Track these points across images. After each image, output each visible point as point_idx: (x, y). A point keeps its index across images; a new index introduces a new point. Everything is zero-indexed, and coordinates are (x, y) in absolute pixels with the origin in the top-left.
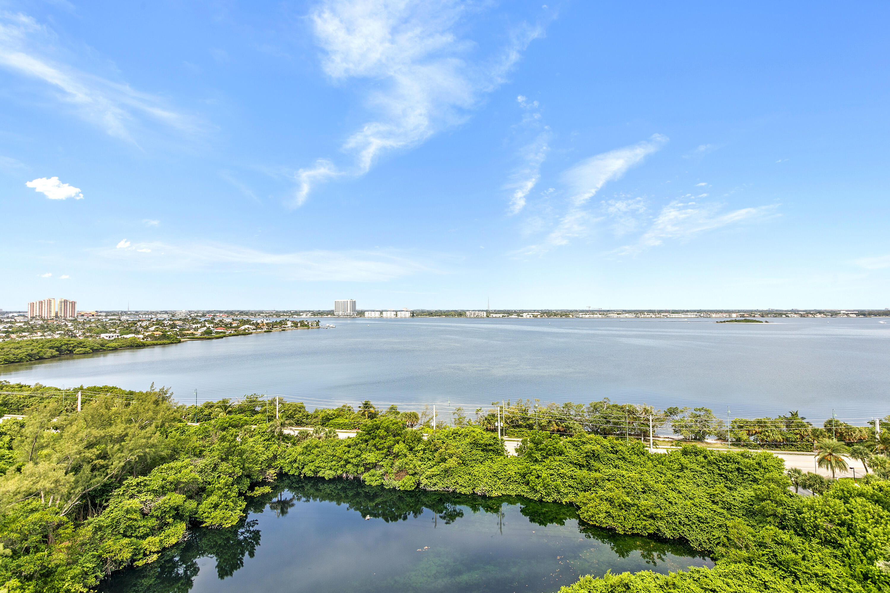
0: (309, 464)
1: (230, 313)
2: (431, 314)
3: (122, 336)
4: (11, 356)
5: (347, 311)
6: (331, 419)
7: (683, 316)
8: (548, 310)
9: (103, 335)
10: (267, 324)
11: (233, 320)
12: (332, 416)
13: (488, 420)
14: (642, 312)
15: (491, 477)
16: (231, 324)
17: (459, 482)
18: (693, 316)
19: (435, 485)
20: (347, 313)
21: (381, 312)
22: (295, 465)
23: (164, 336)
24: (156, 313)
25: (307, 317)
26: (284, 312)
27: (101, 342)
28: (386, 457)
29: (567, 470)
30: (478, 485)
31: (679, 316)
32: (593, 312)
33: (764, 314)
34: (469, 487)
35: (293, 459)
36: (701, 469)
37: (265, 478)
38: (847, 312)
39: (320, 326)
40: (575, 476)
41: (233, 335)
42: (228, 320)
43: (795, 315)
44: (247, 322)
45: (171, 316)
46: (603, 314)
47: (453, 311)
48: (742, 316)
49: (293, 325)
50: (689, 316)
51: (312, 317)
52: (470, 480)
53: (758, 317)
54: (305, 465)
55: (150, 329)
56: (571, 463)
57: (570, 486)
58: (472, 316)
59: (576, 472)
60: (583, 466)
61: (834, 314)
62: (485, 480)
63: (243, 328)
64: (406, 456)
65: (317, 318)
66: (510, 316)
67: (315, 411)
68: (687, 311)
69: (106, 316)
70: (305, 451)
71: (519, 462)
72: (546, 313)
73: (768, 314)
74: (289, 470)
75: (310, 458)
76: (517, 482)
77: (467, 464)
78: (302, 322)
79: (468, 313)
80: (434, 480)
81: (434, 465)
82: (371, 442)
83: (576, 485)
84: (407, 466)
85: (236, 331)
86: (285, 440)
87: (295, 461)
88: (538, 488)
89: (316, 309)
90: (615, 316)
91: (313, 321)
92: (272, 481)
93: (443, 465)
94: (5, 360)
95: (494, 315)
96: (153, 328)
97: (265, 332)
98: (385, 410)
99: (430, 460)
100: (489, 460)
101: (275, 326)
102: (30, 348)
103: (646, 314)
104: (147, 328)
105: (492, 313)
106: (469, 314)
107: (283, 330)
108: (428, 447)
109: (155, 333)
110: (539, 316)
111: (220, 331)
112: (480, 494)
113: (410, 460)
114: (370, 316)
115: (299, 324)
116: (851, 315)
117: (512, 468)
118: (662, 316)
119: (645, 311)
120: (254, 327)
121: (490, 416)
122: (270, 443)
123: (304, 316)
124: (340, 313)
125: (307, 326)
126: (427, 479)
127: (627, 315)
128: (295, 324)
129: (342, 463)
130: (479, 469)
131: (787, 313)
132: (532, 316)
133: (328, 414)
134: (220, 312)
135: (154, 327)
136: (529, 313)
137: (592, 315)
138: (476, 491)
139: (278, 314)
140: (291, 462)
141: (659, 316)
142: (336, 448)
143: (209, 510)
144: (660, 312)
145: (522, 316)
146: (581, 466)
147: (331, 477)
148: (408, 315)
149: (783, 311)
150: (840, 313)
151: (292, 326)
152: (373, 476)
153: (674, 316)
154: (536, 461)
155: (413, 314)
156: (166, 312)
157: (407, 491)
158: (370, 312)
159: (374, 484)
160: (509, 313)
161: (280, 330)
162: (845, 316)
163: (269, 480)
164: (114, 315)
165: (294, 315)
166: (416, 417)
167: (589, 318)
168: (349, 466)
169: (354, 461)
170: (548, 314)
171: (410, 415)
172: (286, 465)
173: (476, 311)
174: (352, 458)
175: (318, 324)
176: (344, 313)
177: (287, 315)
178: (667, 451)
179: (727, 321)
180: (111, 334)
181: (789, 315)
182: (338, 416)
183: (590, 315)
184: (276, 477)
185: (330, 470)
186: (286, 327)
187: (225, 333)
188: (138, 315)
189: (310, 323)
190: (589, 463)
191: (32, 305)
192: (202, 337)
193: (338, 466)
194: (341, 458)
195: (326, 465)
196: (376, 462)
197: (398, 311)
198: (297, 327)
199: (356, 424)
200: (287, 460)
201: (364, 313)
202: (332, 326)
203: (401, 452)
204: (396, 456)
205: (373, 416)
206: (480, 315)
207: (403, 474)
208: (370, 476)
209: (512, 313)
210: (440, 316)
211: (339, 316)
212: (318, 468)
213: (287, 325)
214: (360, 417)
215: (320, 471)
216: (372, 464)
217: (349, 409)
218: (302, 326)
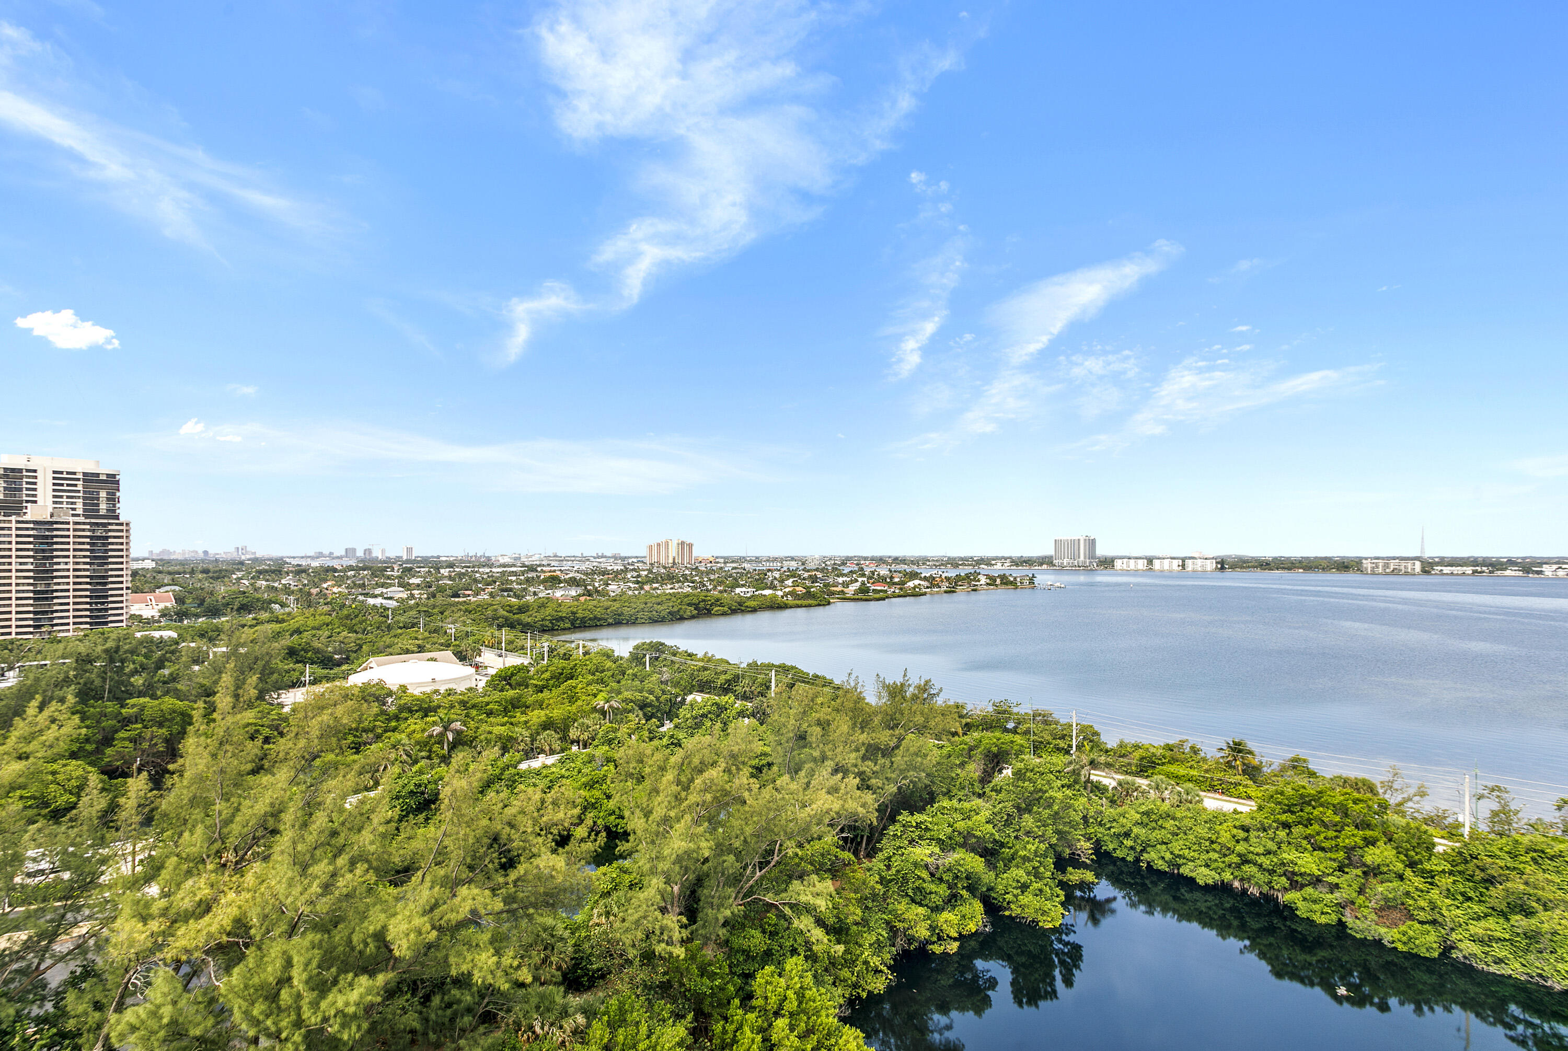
0: (1158, 846)
1: (881, 561)
2: (1267, 564)
3: (760, 592)
4: (654, 613)
5: (1080, 556)
6: (1158, 764)
9: (738, 590)
10: (948, 579)
11: (891, 571)
12: (1160, 758)
16: (892, 578)
19: (1500, 961)
20: (1079, 562)
21: (1150, 561)
22: (1128, 843)
23: (809, 595)
24: (782, 560)
25: (1004, 567)
26: (962, 559)
27: (739, 600)
28: (1345, 868)
35: (1123, 830)
37: (1073, 854)
41: (899, 596)
42: (883, 571)
44: (914, 575)
45: (800, 563)
47: (1322, 558)
49: (988, 581)
51: (1013, 567)
54: (1149, 845)
55: (786, 582)
58: (1380, 570)
63: (911, 584)
64: (1402, 876)
65: (1027, 570)
66: (1499, 573)
67: (1118, 742)
69: (725, 563)
70: (1145, 819)
74: (1114, 849)
75: (1158, 835)
78: (1003, 577)
79: (1367, 565)
80: (1499, 951)
81: (1486, 916)
82: (1298, 830)
84: (1411, 901)
85: (901, 589)
86: (1096, 791)
87: (1127, 835)
89: (1016, 553)
91: (1024, 576)
92: (1088, 861)
93: (1521, 921)
94: (650, 618)
95: (1447, 570)
96: (789, 582)
97: (946, 592)
98: (1277, 764)
99: (1470, 898)
101: (960, 583)
102: (671, 604)
104: (782, 581)
105: (1438, 564)
106: (1369, 565)
107: (973, 590)
108: (1459, 868)
109: (797, 588)
111: (879, 588)
113: (1417, 889)
114: (1125, 568)
115: (998, 581)
120: (925, 584)
122: (1073, 791)
123: (999, 566)
124: (1065, 562)
125: (1013, 583)
126: (1473, 941)
128: (992, 581)
129: (1235, 858)
133: (1152, 752)
134: (865, 559)
135: (791, 580)
139: (954, 563)
140: (1117, 836)
142: (1218, 828)
143: (1015, 892)
147: (1211, 881)
148: (1211, 565)
151: (988, 584)
152: (1315, 902)
155: (1222, 564)
156: (793, 559)
157: (1417, 956)
158: (1125, 560)
159: (1320, 919)
160: (1495, 565)
161: (970, 590)
163: (1083, 859)
164: (733, 562)
165: (981, 564)
168: (1248, 869)
169: (1266, 861)
171: (1357, 784)
172: (1108, 837)
173: (1383, 558)
174: (1257, 854)
175: (1031, 581)
176: (1072, 559)
177: (969, 565)
180: (744, 589)
182: (1173, 761)
184: (1094, 857)
185: (1205, 865)
186: (978, 585)
187: (886, 591)
188: (761, 562)
189: (1018, 579)
191: (651, 547)
192: (856, 597)
193: (1224, 862)
194: (1229, 849)
195: (1196, 855)
196: (1317, 873)
197: (1186, 558)
198: (996, 585)
199: (1216, 783)
200: (1109, 829)
201: (1113, 561)
202: (1058, 584)
203: (1388, 866)
204: (1372, 872)
205: (1252, 772)
206: (1403, 568)
207: (1396, 915)
208: (1305, 899)
209: (1502, 564)
210: (1289, 569)
211: (1062, 567)
212: (1179, 856)
213: (979, 581)
214: (1225, 770)
215: (1185, 864)
216: (1309, 875)
217: (1195, 750)
218: (1005, 584)
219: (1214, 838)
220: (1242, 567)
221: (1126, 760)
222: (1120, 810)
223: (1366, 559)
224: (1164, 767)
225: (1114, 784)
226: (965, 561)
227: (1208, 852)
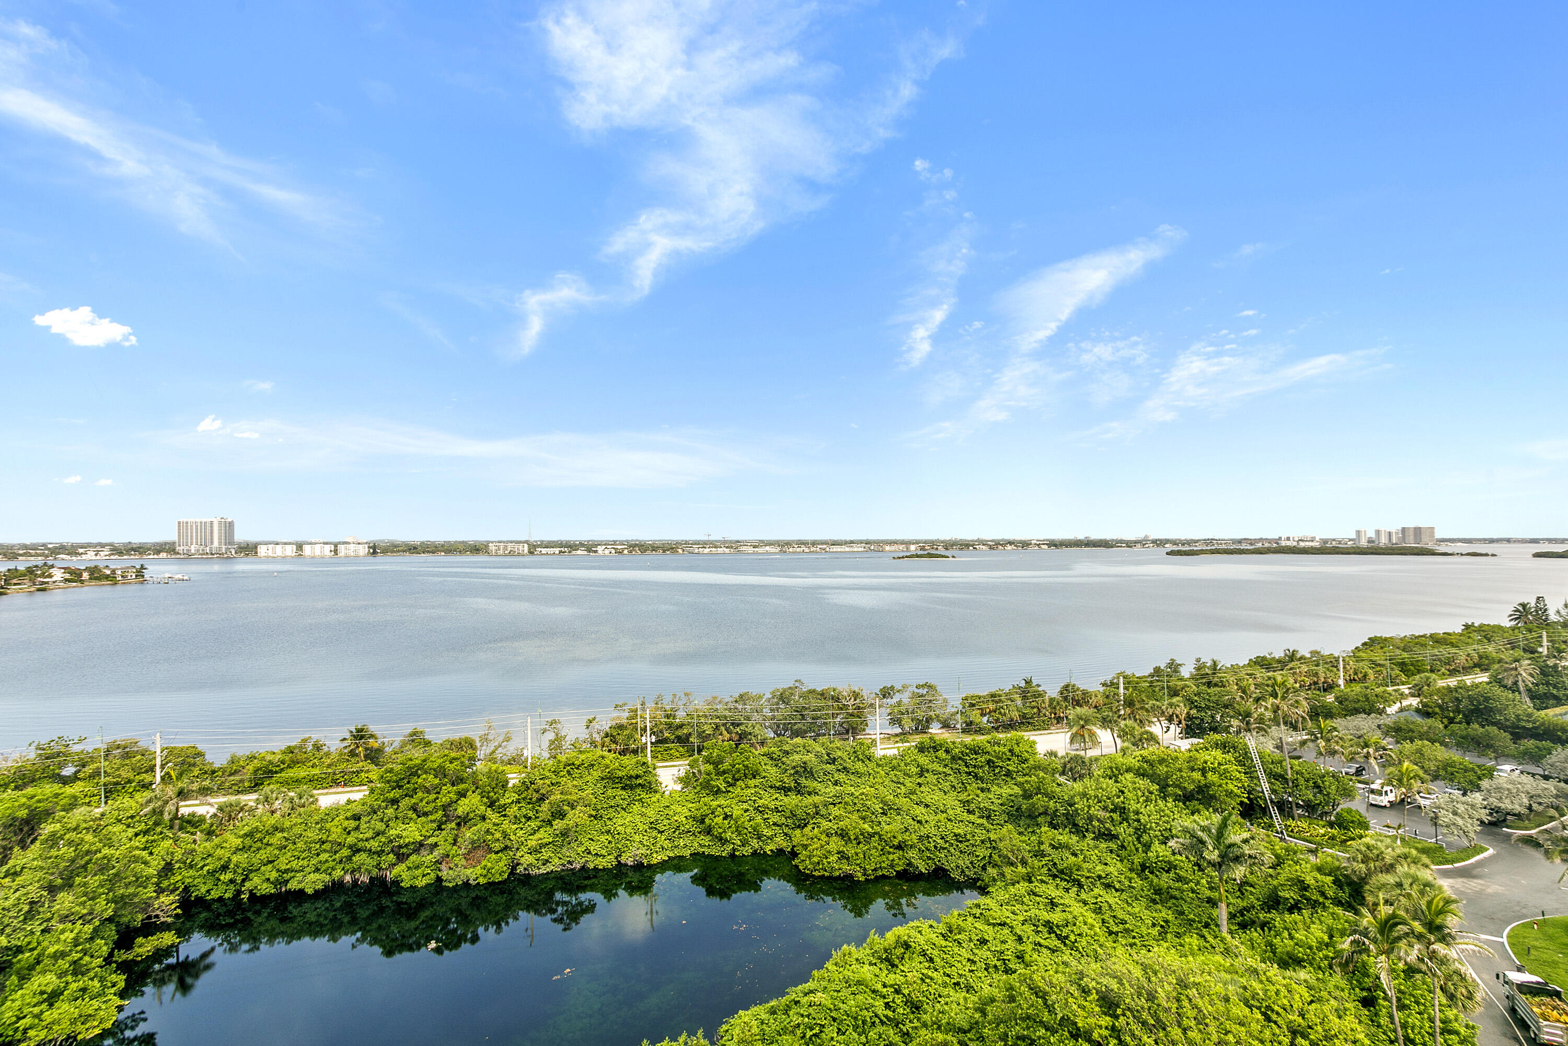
0: (263, 868)
2: (415, 548)
5: (212, 543)
6: (276, 772)
7: (847, 549)
8: (637, 540)
12: (278, 766)
13: (611, 736)
14: (788, 544)
15: (646, 831)
17: (592, 848)
18: (860, 549)
19: (546, 862)
20: (211, 549)
21: (300, 546)
22: (226, 877)
25: (98, 557)
26: (25, 547)
28: (443, 827)
29: (768, 799)
30: (626, 849)
31: (842, 550)
32: (714, 544)
33: (949, 545)
34: (609, 855)
35: (218, 864)
36: (944, 770)
37: (148, 918)
38: (1038, 543)
39: (147, 577)
40: (781, 806)
43: (984, 547)
46: (732, 547)
47: (460, 542)
48: (923, 549)
49: (67, 576)
50: (856, 550)
51: (112, 557)
52: (610, 842)
53: (941, 551)
54: (251, 871)
56: (771, 787)
57: (775, 824)
58: (501, 552)
59: (781, 800)
60: (790, 789)
61: (1025, 544)
62: (637, 838)
64: (483, 818)
65: (134, 561)
66: (574, 552)
67: (229, 758)
68: (852, 542)
70: (248, 842)
71: (688, 798)
72: (636, 545)
73: (952, 546)
74: (208, 892)
75: (263, 855)
76: (690, 832)
77: (601, 816)
79: (492, 547)
80: (545, 854)
81: (539, 828)
82: (404, 804)
83: (783, 820)
84: (490, 837)
86: (186, 828)
87: (225, 868)
88: (728, 835)
89: (120, 538)
90: (751, 550)
91: (128, 568)
92: (168, 920)
93: (558, 824)
95: (544, 551)
98: (398, 740)
99: (530, 818)
100: (637, 803)
101: (15, 581)
103: (796, 546)
105: (539, 546)
106: (494, 548)
107: (39, 590)
108: (523, 796)
110: (626, 552)
112: (632, 864)
113: (494, 824)
114: (270, 554)
115: (86, 576)
116: (1042, 546)
117: (679, 810)
118: (818, 549)
119: (793, 541)
121: (615, 728)
122: (150, 838)
123: (91, 555)
124: (193, 548)
125: (111, 579)
126: (530, 853)
127: (767, 548)
128: (74, 576)
129: (345, 852)
130: (622, 822)
131: (974, 545)
132: (613, 551)
133: (270, 761)
136: (608, 547)
137: (714, 549)
138: (623, 859)
139: (8, 552)
140: (212, 873)
141: (814, 549)
142: (329, 826)
143: (35, 1010)
144: (814, 543)
145: (596, 552)
146: (786, 790)
147: (320, 886)
148: (363, 550)
149: (968, 541)
150: (1031, 544)
151: (66, 580)
152: (417, 867)
153: (834, 550)
154: (718, 791)
155: (374, 549)
157: (492, 883)
158: (270, 546)
159: (421, 883)
160: (571, 546)
161: (32, 589)
162: (1037, 548)
163: (162, 919)
165: (59, 554)
166: (472, 745)
167: (710, 554)
168: (358, 859)
169: (374, 845)
170: (641, 547)
171: (460, 743)
172: (199, 880)
173: (506, 542)
174: (367, 840)
175: (140, 573)
176: (202, 547)
177: (38, 555)
178: (899, 750)
179: (907, 557)
181: (977, 547)
182: (294, 763)
183: (711, 549)
184: (177, 911)
185: (314, 872)
186: (47, 583)
189: (119, 572)
190: (799, 784)
193: (334, 860)
194: (340, 844)
195: (305, 863)
196: (419, 838)
197: (340, 543)
198: (82, 582)
199: (338, 776)
200: (202, 868)
201: (256, 548)
202: (180, 576)
203: (475, 811)
204: (463, 821)
205: (374, 756)
206: (516, 549)
207: (480, 853)
208: (409, 868)
209: (576, 545)
210: (433, 552)
211: (189, 556)
212: (286, 871)
213: (50, 576)
214: (348, 760)
215: (291, 878)
216: (413, 843)
217: (318, 747)
218: (96, 579)
219: (324, 837)
220: (393, 552)
221: (238, 778)
222: (216, 840)
223: (492, 542)
224: (282, 775)
225: (213, 810)
226: (29, 550)
227: (318, 855)
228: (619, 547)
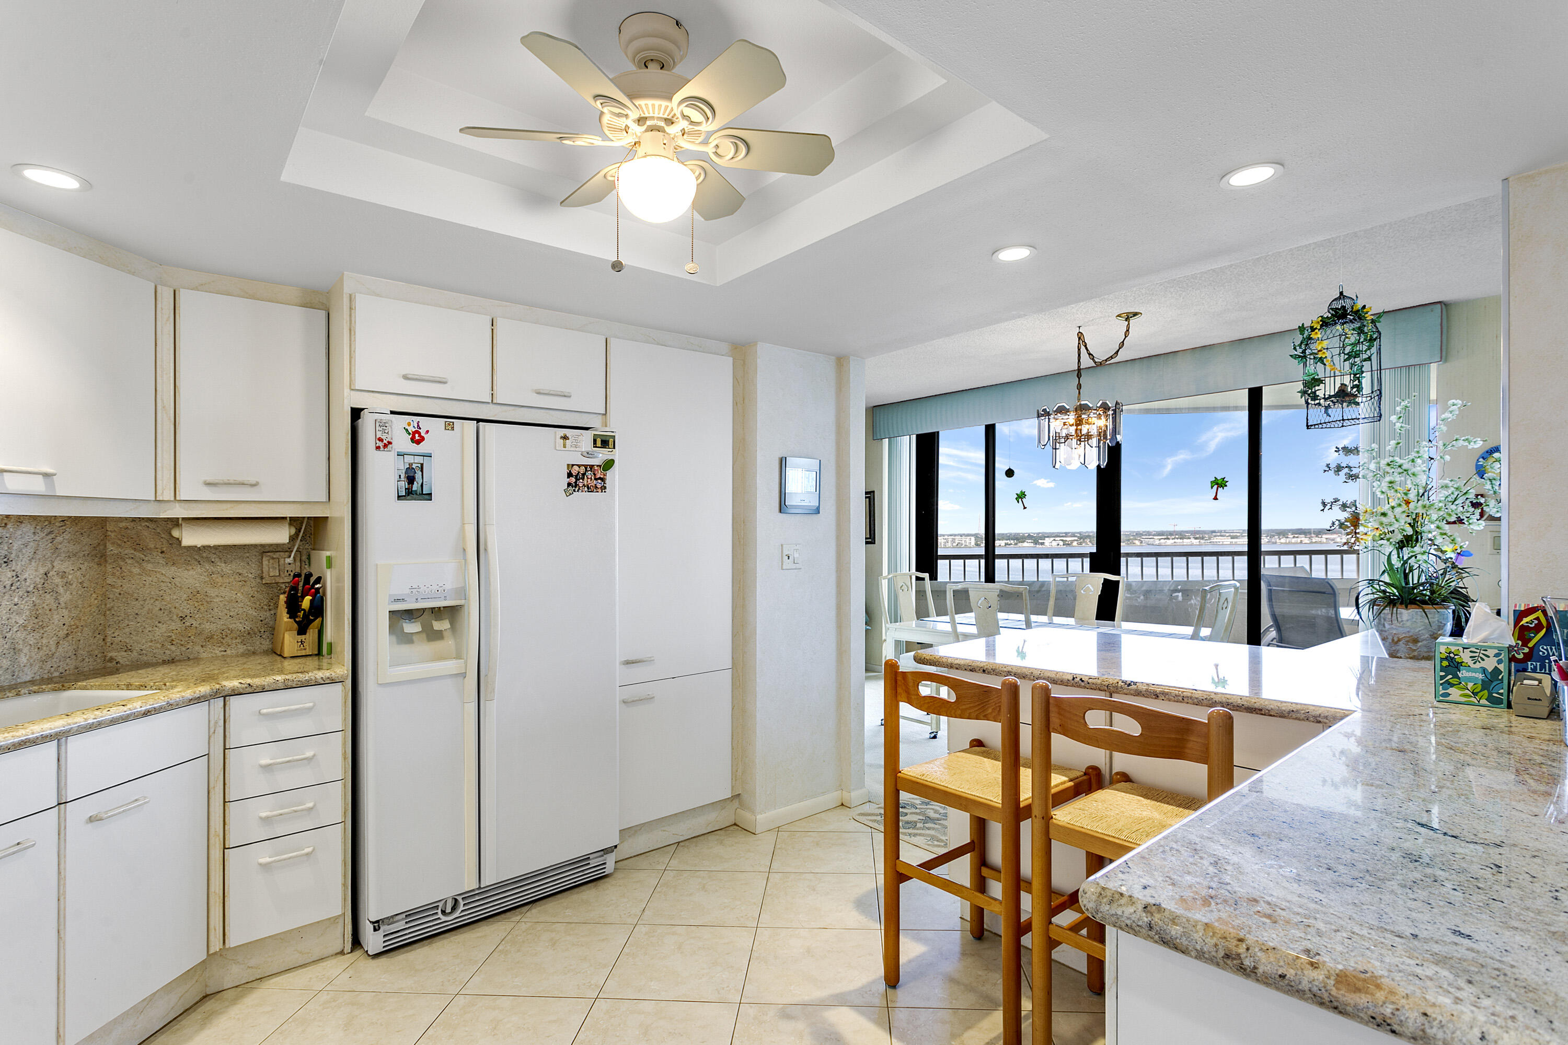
32: (1181, 534)
46: (1203, 538)
103: (1292, 536)
110: (1075, 544)
118: (1325, 541)
119: (1289, 531)
132: (1062, 543)
136: (1057, 539)
137: (1179, 540)
145: (1042, 544)
183: (1176, 540)
228: (1068, 539)
